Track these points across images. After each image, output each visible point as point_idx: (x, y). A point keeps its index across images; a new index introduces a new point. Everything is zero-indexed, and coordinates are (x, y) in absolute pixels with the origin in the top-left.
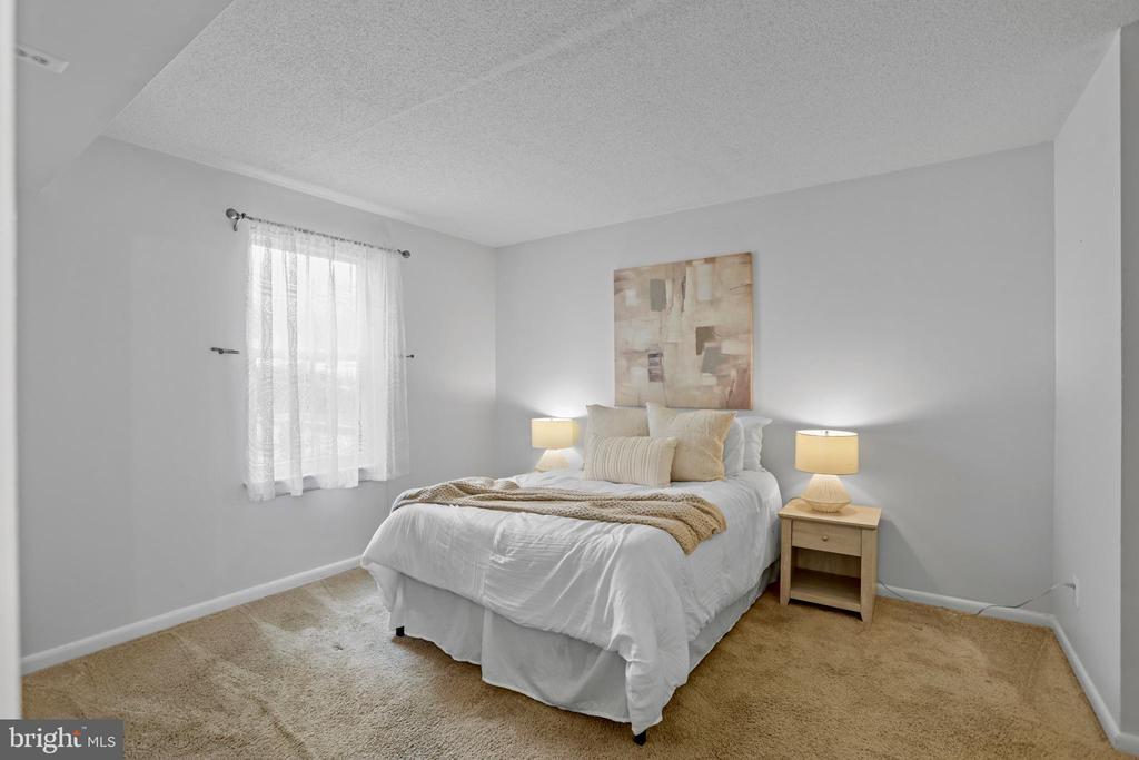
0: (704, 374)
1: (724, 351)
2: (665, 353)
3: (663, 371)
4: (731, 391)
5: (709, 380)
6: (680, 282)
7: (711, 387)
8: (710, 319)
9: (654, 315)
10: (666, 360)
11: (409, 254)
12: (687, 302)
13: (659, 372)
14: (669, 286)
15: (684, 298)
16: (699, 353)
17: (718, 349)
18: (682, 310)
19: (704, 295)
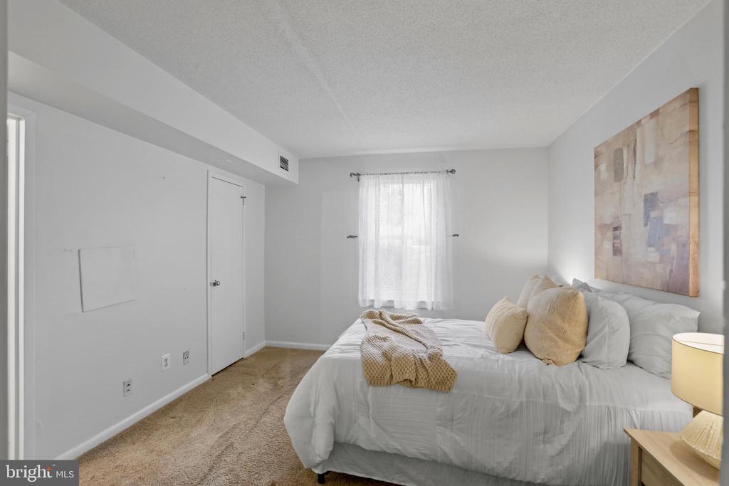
0: (649, 249)
1: (666, 221)
2: (623, 226)
3: (621, 246)
4: (671, 271)
5: (653, 256)
6: (633, 146)
7: (653, 264)
8: (655, 183)
9: (616, 184)
10: (624, 231)
11: (455, 171)
12: (638, 166)
13: (619, 245)
14: (625, 152)
15: (635, 163)
16: (645, 225)
17: (661, 218)
18: (634, 177)
19: (650, 159)
